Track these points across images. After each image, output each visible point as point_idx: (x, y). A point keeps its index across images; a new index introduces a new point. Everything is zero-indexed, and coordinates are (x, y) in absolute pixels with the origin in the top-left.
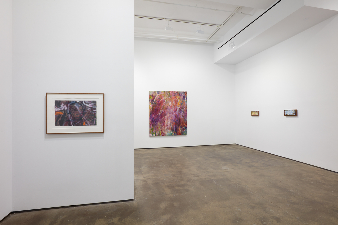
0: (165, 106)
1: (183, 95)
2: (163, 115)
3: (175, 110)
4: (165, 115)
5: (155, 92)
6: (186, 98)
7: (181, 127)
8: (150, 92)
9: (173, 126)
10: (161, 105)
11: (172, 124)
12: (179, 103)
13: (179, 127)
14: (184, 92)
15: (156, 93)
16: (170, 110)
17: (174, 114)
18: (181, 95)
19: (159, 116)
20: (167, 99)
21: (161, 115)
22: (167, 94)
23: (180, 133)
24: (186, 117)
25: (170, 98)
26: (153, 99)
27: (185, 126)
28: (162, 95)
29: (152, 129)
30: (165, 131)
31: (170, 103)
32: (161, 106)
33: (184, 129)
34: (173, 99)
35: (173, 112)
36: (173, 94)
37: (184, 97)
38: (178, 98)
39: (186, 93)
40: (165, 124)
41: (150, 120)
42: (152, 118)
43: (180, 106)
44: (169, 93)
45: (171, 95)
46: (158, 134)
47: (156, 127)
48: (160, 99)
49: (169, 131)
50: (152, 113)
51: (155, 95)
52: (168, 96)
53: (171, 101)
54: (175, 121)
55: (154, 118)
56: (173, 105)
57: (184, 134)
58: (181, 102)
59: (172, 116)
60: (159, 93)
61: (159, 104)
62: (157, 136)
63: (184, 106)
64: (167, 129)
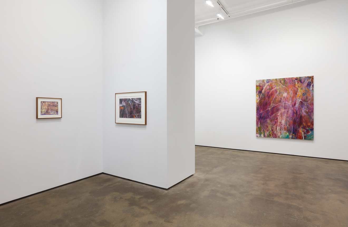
0: (278, 99)
1: (306, 82)
2: (275, 110)
3: (293, 103)
4: (278, 110)
5: (263, 81)
6: (313, 86)
7: (304, 128)
8: (257, 81)
9: (289, 125)
10: (272, 97)
11: (288, 123)
12: (300, 92)
13: (299, 127)
14: (308, 77)
15: (265, 82)
16: (285, 103)
17: (291, 109)
18: (302, 81)
19: (269, 112)
20: (280, 88)
21: (271, 110)
22: (281, 82)
23: (302, 136)
24: (312, 114)
25: (285, 88)
26: (260, 90)
27: (311, 126)
28: (273, 84)
29: (259, 128)
30: (277, 132)
31: (285, 95)
32: (271, 99)
33: (308, 131)
34: (290, 88)
35: (289, 106)
36: (290, 81)
37: (308, 84)
38: (298, 87)
39: (312, 78)
40: (278, 122)
41: (257, 116)
42: (259, 114)
43: (302, 98)
44: (284, 80)
45: (287, 84)
46: (267, 134)
47: (264, 125)
48: (270, 89)
49: (284, 131)
50: (260, 107)
51: (263, 84)
52: (282, 85)
53: (287, 91)
54: (294, 119)
55: (262, 114)
56: (291, 97)
57: (310, 138)
58: (303, 91)
59: (288, 112)
60: (268, 81)
61: (269, 96)
62: (266, 136)
63: (308, 98)
64: (281, 129)
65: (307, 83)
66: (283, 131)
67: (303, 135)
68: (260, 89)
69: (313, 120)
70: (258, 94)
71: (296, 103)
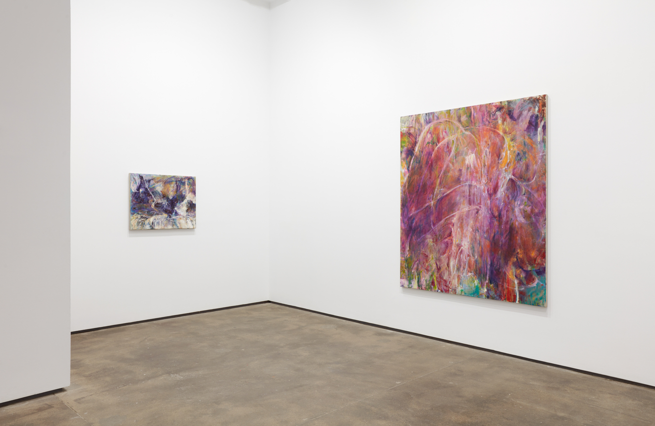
0: (453, 173)
1: (527, 116)
2: (446, 206)
3: (491, 187)
4: (452, 207)
5: (417, 118)
6: (544, 127)
7: (519, 265)
8: (403, 120)
9: (481, 256)
10: (438, 167)
11: (477, 248)
12: (508, 153)
13: (506, 263)
15: (422, 121)
16: (470, 186)
17: (486, 204)
18: (515, 115)
19: (432, 213)
20: (457, 139)
21: (436, 206)
22: (460, 121)
23: (514, 291)
24: (541, 220)
25: (470, 137)
26: (410, 146)
27: (539, 260)
28: (442, 127)
29: (406, 260)
30: (450, 274)
31: (470, 159)
32: (437, 173)
33: (529, 278)
34: (484, 137)
35: (481, 196)
36: (483, 115)
37: (530, 123)
38: (505, 132)
39: (540, 102)
40: (452, 243)
41: (403, 224)
42: (408, 220)
43: (514, 169)
44: (468, 115)
45: (475, 124)
46: (426, 281)
47: (419, 254)
48: (434, 143)
49: (467, 274)
50: (409, 199)
51: (417, 128)
52: (463, 129)
53: (475, 147)
54: (493, 235)
55: (414, 219)
56: (485, 165)
57: (534, 298)
58: (518, 147)
59: (477, 212)
60: (429, 119)
61: (432, 164)
62: (423, 287)
63: (531, 168)
64: (460, 266)
65: (528, 119)
66: (465, 274)
67: (517, 289)
68: (409, 142)
69: (544, 240)
70: (404, 160)
71: (497, 183)
